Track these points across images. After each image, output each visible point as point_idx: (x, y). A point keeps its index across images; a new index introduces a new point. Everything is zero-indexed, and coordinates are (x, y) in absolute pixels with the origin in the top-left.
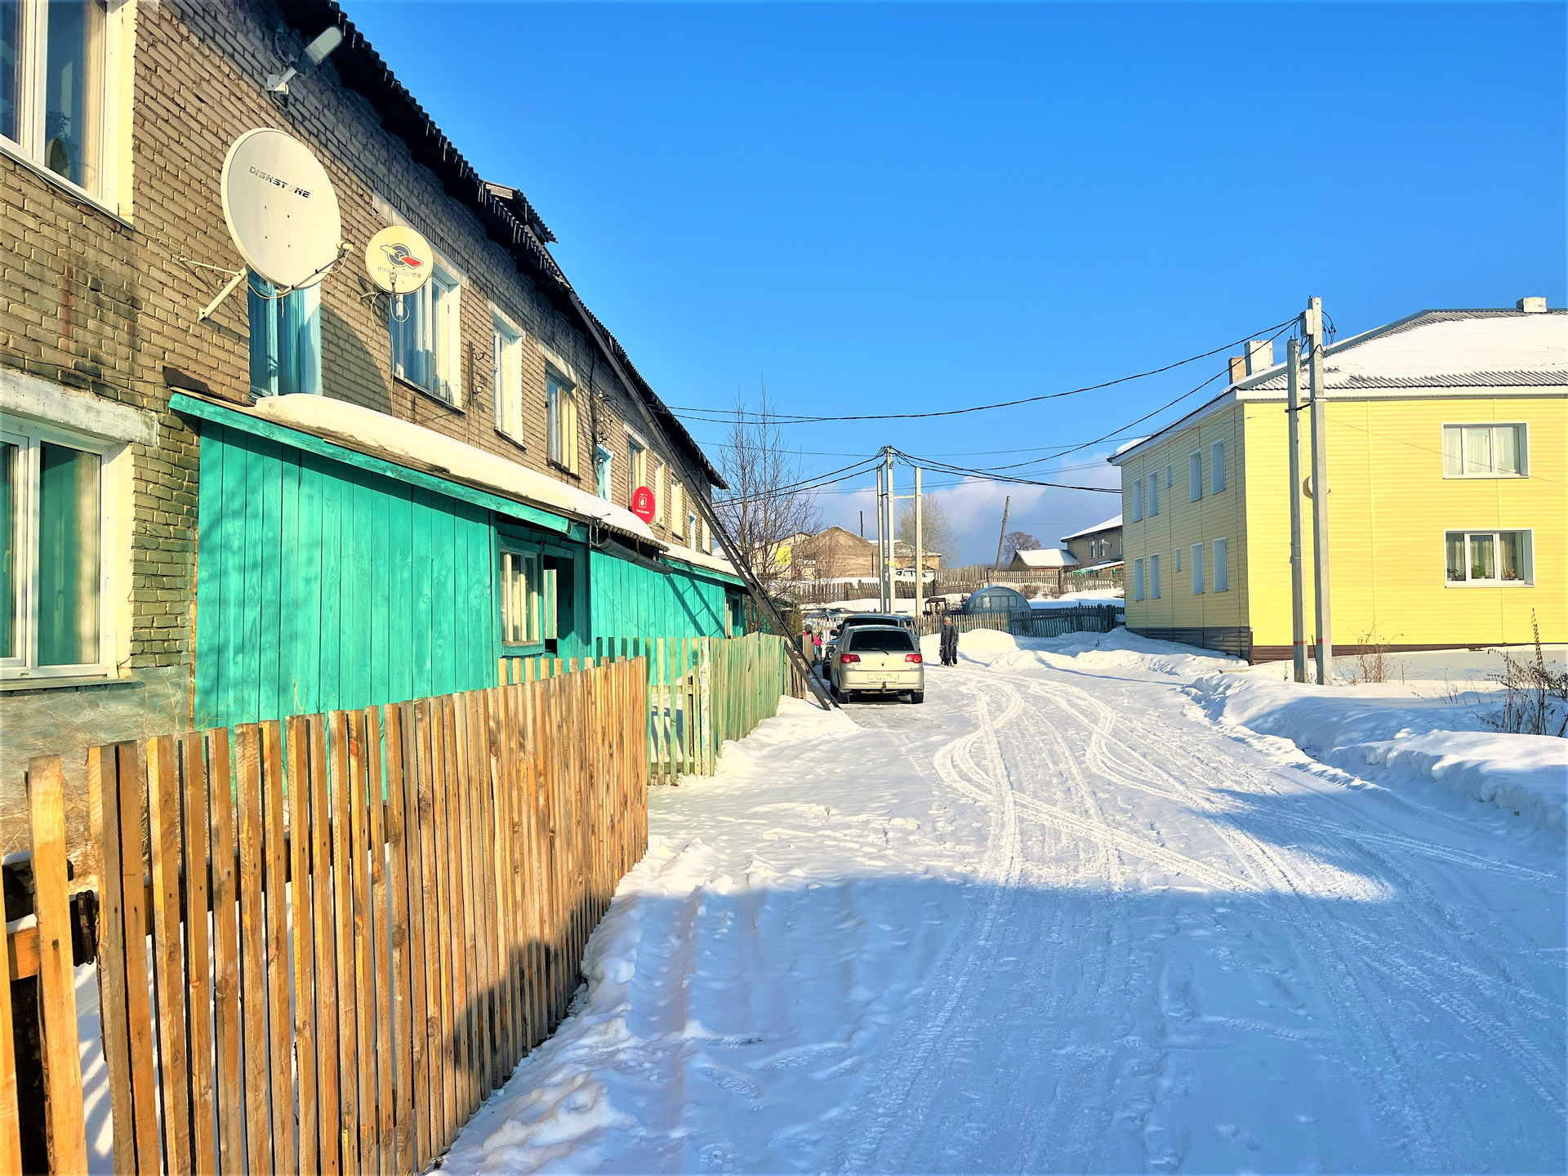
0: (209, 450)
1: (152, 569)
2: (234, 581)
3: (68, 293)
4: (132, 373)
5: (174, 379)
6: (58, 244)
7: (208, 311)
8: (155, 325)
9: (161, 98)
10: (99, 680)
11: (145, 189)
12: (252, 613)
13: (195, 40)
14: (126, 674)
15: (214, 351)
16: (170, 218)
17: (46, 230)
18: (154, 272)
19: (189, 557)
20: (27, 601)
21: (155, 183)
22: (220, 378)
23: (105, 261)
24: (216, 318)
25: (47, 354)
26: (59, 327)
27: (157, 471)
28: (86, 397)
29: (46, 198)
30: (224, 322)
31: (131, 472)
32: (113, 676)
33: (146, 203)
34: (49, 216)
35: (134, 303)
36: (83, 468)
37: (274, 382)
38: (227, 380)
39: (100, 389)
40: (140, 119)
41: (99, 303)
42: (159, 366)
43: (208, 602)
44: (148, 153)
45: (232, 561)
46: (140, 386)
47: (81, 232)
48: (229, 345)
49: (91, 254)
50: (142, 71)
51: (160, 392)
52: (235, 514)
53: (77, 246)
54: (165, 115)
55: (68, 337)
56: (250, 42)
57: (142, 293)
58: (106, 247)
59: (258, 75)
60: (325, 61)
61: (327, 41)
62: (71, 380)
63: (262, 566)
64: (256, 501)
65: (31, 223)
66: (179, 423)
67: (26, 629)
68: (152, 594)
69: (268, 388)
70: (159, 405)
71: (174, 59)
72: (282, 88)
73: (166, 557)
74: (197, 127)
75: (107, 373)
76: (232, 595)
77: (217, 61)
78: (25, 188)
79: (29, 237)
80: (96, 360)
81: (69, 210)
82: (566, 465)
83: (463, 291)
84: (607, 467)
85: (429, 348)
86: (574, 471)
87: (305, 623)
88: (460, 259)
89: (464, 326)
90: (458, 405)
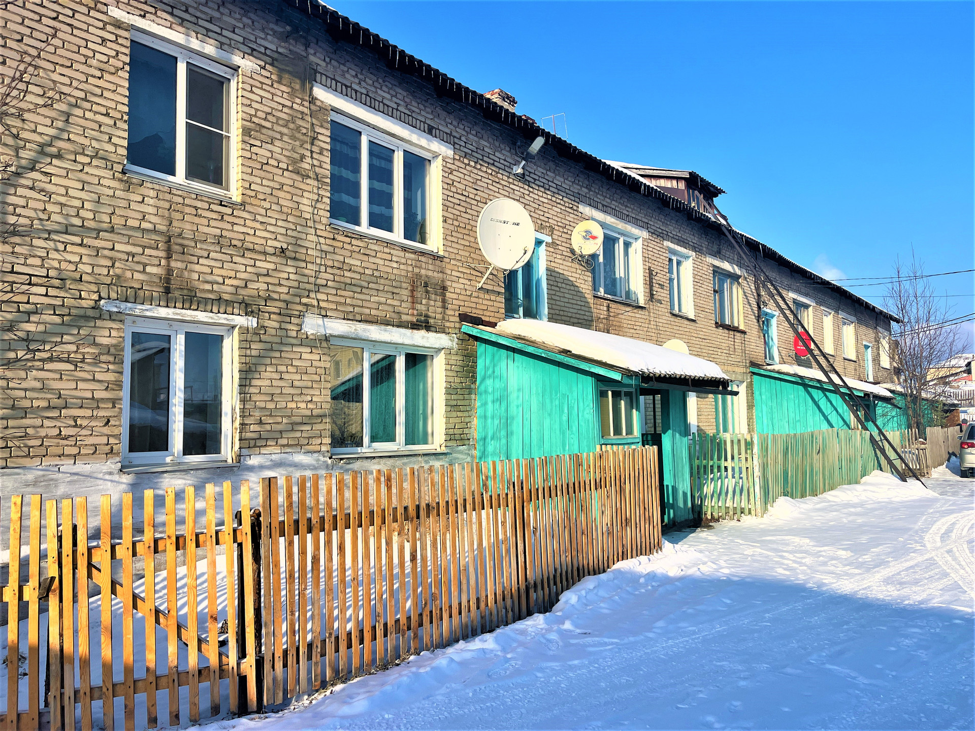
0: (481, 348)
1: (455, 403)
2: (490, 406)
3: (412, 291)
4: (443, 318)
5: (464, 318)
6: (407, 271)
7: (480, 285)
8: (455, 296)
9: (456, 196)
10: (434, 451)
11: (449, 238)
12: (497, 422)
13: (472, 164)
14: (444, 450)
15: (485, 302)
16: (462, 247)
17: (402, 267)
18: (454, 273)
19: (473, 396)
20: (401, 419)
21: (454, 234)
22: (488, 314)
23: (430, 273)
24: (485, 286)
25: (405, 318)
26: (408, 305)
27: (456, 359)
28: (423, 332)
29: (402, 254)
30: (490, 288)
31: (444, 361)
32: (439, 450)
33: (450, 244)
34: (403, 261)
35: (444, 288)
36: (429, 362)
37: (521, 310)
38: (492, 314)
39: (428, 328)
40: (446, 208)
41: (427, 292)
42: (457, 314)
43: (480, 417)
44: (450, 221)
45: (490, 398)
46: (447, 324)
47: (418, 264)
48: (493, 298)
49: (423, 272)
50: (446, 186)
51: (457, 325)
52: (490, 377)
53: (417, 270)
54: (458, 202)
55: (413, 309)
56: (504, 154)
57: (449, 283)
58: (431, 267)
59: (507, 168)
60: (540, 150)
61: (539, 143)
62: (415, 326)
63: (500, 400)
64: (497, 369)
65: (395, 265)
66: (467, 337)
67: (400, 431)
68: (454, 414)
69: (518, 313)
70: (457, 331)
71: (462, 176)
72: (520, 171)
73: (461, 397)
74: (475, 203)
75: (431, 321)
76: (489, 414)
77: (484, 169)
78: (392, 251)
79: (395, 271)
80: (427, 316)
81: (412, 256)
82: (736, 325)
83: (644, 240)
84: (774, 322)
85: (622, 275)
86: (742, 327)
87: (516, 427)
88: (641, 224)
89: (645, 259)
90: (642, 303)
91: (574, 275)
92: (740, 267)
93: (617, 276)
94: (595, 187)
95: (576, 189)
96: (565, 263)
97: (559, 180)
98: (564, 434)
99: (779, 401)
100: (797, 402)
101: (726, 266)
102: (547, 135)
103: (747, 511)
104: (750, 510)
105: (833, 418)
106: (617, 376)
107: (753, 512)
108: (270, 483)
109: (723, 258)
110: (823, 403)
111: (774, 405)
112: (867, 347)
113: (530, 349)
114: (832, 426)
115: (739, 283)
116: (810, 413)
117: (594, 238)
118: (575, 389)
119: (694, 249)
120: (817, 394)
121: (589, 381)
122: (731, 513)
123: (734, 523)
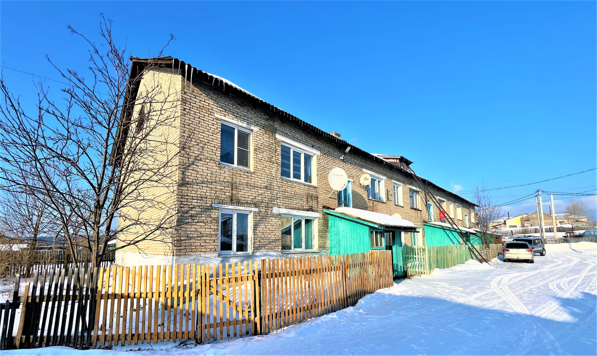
0: (330, 217)
1: (321, 235)
2: (333, 236)
3: (307, 199)
4: (317, 207)
5: (324, 207)
6: (305, 192)
7: (329, 196)
8: (321, 200)
9: (321, 167)
10: (314, 251)
11: (319, 181)
12: (335, 242)
13: (326, 157)
14: (318, 251)
15: (331, 202)
16: (323, 184)
17: (304, 191)
18: (321, 192)
19: (327, 233)
20: (304, 240)
21: (321, 180)
22: (332, 206)
23: (313, 193)
24: (331, 197)
25: (305, 207)
26: (306, 203)
27: (322, 221)
28: (311, 212)
29: (304, 187)
30: (333, 197)
31: (318, 222)
32: (316, 251)
33: (319, 183)
34: (304, 189)
35: (318, 198)
36: (312, 222)
37: (343, 204)
38: (334, 206)
39: (312, 211)
40: (318, 171)
41: (312, 199)
42: (322, 206)
43: (330, 240)
44: (319, 176)
45: (333, 234)
46: (319, 209)
47: (309, 190)
48: (334, 200)
49: (311, 192)
50: (318, 164)
51: (322, 210)
52: (333, 227)
53: (308, 192)
54: (322, 169)
55: (308, 204)
56: (337, 153)
57: (319, 196)
58: (313, 191)
59: (338, 158)
60: (349, 151)
61: (348, 149)
62: (308, 210)
63: (336, 234)
64: (335, 224)
65: (301, 190)
66: (325, 214)
67: (303, 245)
68: (321, 239)
69: (342, 205)
70: (322, 212)
71: (323, 161)
72: (342, 158)
73: (323, 233)
74: (328, 169)
75: (313, 208)
76: (333, 239)
77: (330, 158)
78: (301, 186)
79: (301, 192)
80: (312, 207)
81: (307, 187)
82: (418, 208)
83: (385, 180)
84: (432, 207)
85: (378, 192)
86: (420, 209)
87: (342, 243)
88: (384, 174)
89: (386, 186)
90: (384, 201)
91: (361, 192)
92: (419, 188)
93: (376, 192)
94: (368, 163)
95: (361, 163)
96: (358, 188)
97: (355, 161)
98: (358, 246)
99: (434, 234)
100: (441, 235)
101: (414, 188)
102: (351, 146)
103: (423, 273)
104: (424, 272)
105: (454, 240)
106: (377, 226)
107: (426, 273)
108: (264, 261)
109: (413, 185)
110: (450, 235)
111: (432, 236)
112: (466, 215)
113: (347, 217)
114: (454, 244)
115: (419, 194)
116: (445, 238)
117: (368, 180)
118: (362, 230)
119: (403, 182)
120: (448, 232)
121: (367, 228)
122: (418, 273)
123: (419, 277)
